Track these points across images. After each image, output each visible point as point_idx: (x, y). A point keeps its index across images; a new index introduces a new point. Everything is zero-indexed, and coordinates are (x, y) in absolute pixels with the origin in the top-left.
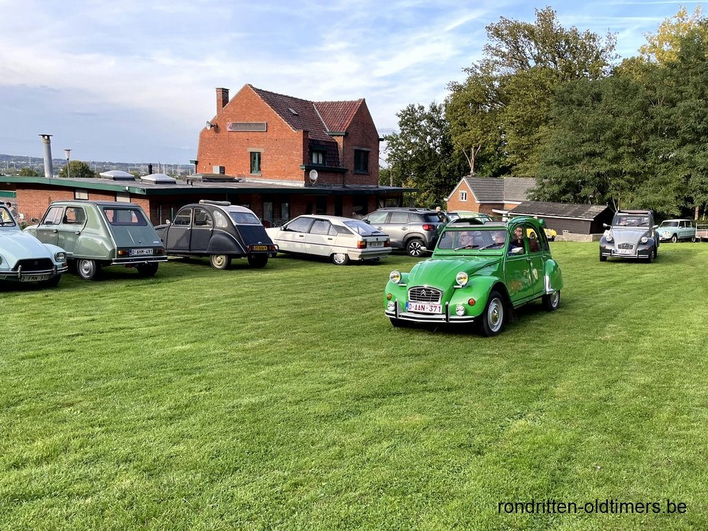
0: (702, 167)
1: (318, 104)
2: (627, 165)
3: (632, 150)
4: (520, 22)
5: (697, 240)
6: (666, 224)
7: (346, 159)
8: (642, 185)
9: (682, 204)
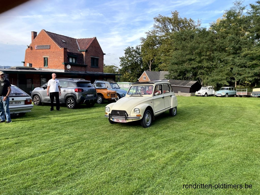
0: (238, 64)
1: (78, 40)
2: (205, 64)
3: (207, 57)
4: (166, 17)
5: (237, 96)
6: (223, 89)
7: (87, 61)
8: (212, 72)
9: (229, 80)
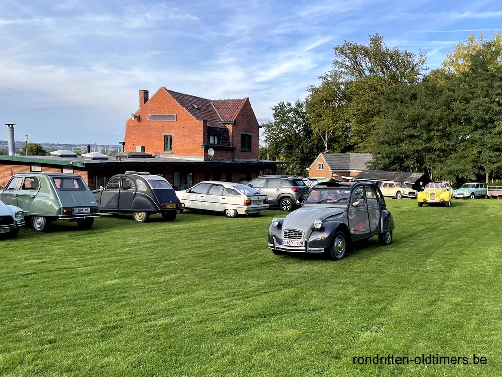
0: (489, 145)
1: (214, 101)
2: (437, 144)
3: (439, 133)
4: (358, 44)
5: (489, 197)
6: (466, 186)
7: (235, 141)
8: (448, 158)
9: (477, 171)
